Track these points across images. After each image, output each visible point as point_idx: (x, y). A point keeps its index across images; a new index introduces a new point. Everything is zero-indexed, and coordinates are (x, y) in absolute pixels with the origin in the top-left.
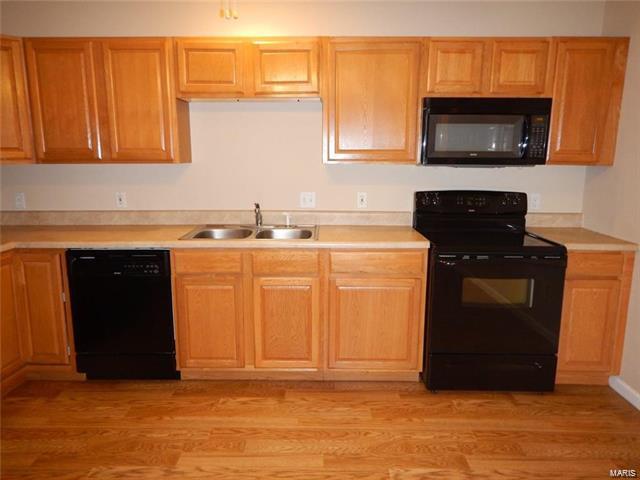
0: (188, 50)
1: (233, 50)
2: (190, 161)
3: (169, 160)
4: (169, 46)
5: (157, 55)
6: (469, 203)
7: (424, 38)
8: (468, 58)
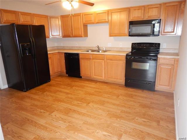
0: (85, 15)
1: (92, 14)
2: (87, 37)
3: (82, 37)
4: (81, 15)
5: (80, 17)
6: (144, 46)
7: (130, 7)
8: (140, 10)
